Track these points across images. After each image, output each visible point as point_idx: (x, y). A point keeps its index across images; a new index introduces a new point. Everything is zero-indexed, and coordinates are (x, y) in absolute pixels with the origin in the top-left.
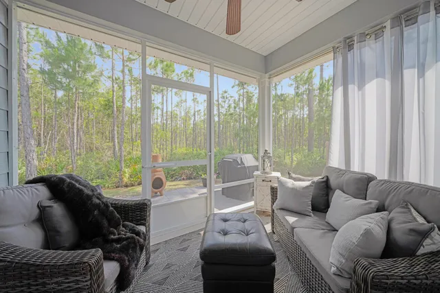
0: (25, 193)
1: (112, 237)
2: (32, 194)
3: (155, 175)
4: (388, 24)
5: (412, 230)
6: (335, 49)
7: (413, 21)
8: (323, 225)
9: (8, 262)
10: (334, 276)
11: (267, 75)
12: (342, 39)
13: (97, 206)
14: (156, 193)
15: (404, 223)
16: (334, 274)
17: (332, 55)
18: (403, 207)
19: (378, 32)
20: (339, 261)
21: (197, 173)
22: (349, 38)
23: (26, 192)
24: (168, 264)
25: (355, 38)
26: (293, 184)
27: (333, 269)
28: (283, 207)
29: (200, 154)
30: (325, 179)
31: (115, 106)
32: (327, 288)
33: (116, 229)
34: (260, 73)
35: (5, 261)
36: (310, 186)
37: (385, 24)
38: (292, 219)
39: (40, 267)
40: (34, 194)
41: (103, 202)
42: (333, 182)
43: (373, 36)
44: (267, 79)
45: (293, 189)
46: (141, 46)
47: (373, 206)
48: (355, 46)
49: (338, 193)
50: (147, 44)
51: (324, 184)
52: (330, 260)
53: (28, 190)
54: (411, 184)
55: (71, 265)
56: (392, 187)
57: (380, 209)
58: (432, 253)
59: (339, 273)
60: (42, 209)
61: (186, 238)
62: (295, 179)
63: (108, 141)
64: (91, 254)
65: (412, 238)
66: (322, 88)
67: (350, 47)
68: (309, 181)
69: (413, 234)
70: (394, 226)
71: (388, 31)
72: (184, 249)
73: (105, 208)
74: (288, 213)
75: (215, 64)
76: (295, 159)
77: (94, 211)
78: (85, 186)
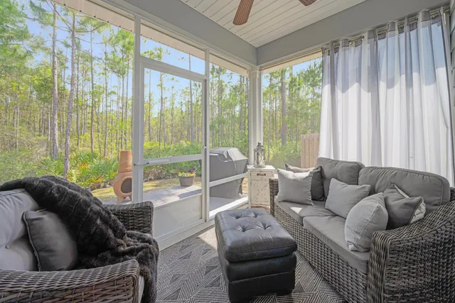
0: (6, 203)
1: (122, 249)
2: (14, 204)
3: (124, 176)
4: (366, 35)
5: (406, 204)
6: (323, 50)
7: (383, 36)
8: (325, 212)
9: (22, 292)
10: (352, 253)
11: (258, 67)
12: (329, 41)
13: (98, 214)
14: (125, 198)
15: (398, 200)
16: (352, 251)
17: (321, 54)
18: (392, 188)
19: (358, 42)
20: (355, 238)
21: (168, 171)
22: (335, 42)
23: (7, 201)
24: (175, 276)
25: (341, 42)
26: (294, 176)
27: (351, 247)
28: (285, 199)
29: (170, 149)
30: (319, 170)
31: (56, 88)
32: (345, 266)
33: (122, 239)
34: (252, 65)
35: (17, 292)
36: (309, 176)
37: (363, 35)
38: (297, 210)
39: (70, 291)
40: (17, 205)
41: (103, 209)
42: (327, 172)
43: (354, 43)
44: (258, 72)
45: (294, 180)
46: (133, 22)
47: (367, 190)
48: (340, 50)
49: (333, 181)
50: (142, 21)
51: (319, 174)
52: (346, 239)
53: (8, 199)
54: (395, 169)
55: (112, 282)
56: (379, 172)
57: (372, 192)
58: (419, 220)
59: (356, 249)
60: (27, 222)
61: (185, 244)
62: (295, 171)
63: (37, 133)
64: (130, 266)
65: (406, 210)
66: (293, 82)
67: (336, 50)
68: (307, 171)
69: (408, 207)
70: (391, 202)
71: (365, 41)
72: (188, 256)
73: (107, 215)
74: (291, 204)
75: (210, 51)
76: (271, 152)
77: (96, 220)
78: (78, 191)
